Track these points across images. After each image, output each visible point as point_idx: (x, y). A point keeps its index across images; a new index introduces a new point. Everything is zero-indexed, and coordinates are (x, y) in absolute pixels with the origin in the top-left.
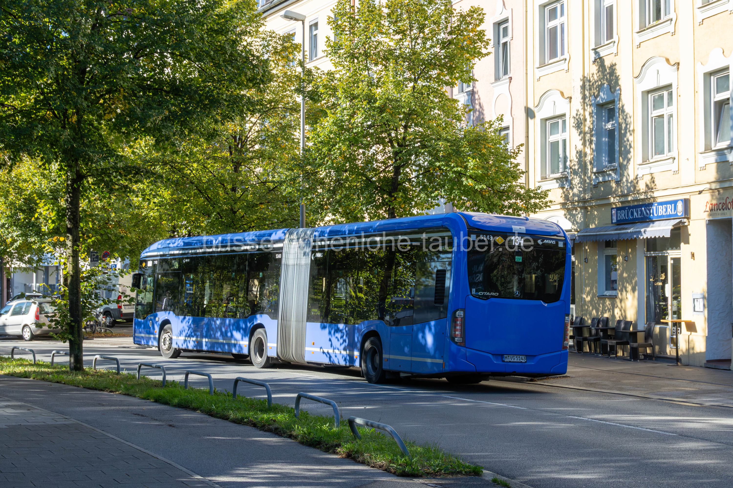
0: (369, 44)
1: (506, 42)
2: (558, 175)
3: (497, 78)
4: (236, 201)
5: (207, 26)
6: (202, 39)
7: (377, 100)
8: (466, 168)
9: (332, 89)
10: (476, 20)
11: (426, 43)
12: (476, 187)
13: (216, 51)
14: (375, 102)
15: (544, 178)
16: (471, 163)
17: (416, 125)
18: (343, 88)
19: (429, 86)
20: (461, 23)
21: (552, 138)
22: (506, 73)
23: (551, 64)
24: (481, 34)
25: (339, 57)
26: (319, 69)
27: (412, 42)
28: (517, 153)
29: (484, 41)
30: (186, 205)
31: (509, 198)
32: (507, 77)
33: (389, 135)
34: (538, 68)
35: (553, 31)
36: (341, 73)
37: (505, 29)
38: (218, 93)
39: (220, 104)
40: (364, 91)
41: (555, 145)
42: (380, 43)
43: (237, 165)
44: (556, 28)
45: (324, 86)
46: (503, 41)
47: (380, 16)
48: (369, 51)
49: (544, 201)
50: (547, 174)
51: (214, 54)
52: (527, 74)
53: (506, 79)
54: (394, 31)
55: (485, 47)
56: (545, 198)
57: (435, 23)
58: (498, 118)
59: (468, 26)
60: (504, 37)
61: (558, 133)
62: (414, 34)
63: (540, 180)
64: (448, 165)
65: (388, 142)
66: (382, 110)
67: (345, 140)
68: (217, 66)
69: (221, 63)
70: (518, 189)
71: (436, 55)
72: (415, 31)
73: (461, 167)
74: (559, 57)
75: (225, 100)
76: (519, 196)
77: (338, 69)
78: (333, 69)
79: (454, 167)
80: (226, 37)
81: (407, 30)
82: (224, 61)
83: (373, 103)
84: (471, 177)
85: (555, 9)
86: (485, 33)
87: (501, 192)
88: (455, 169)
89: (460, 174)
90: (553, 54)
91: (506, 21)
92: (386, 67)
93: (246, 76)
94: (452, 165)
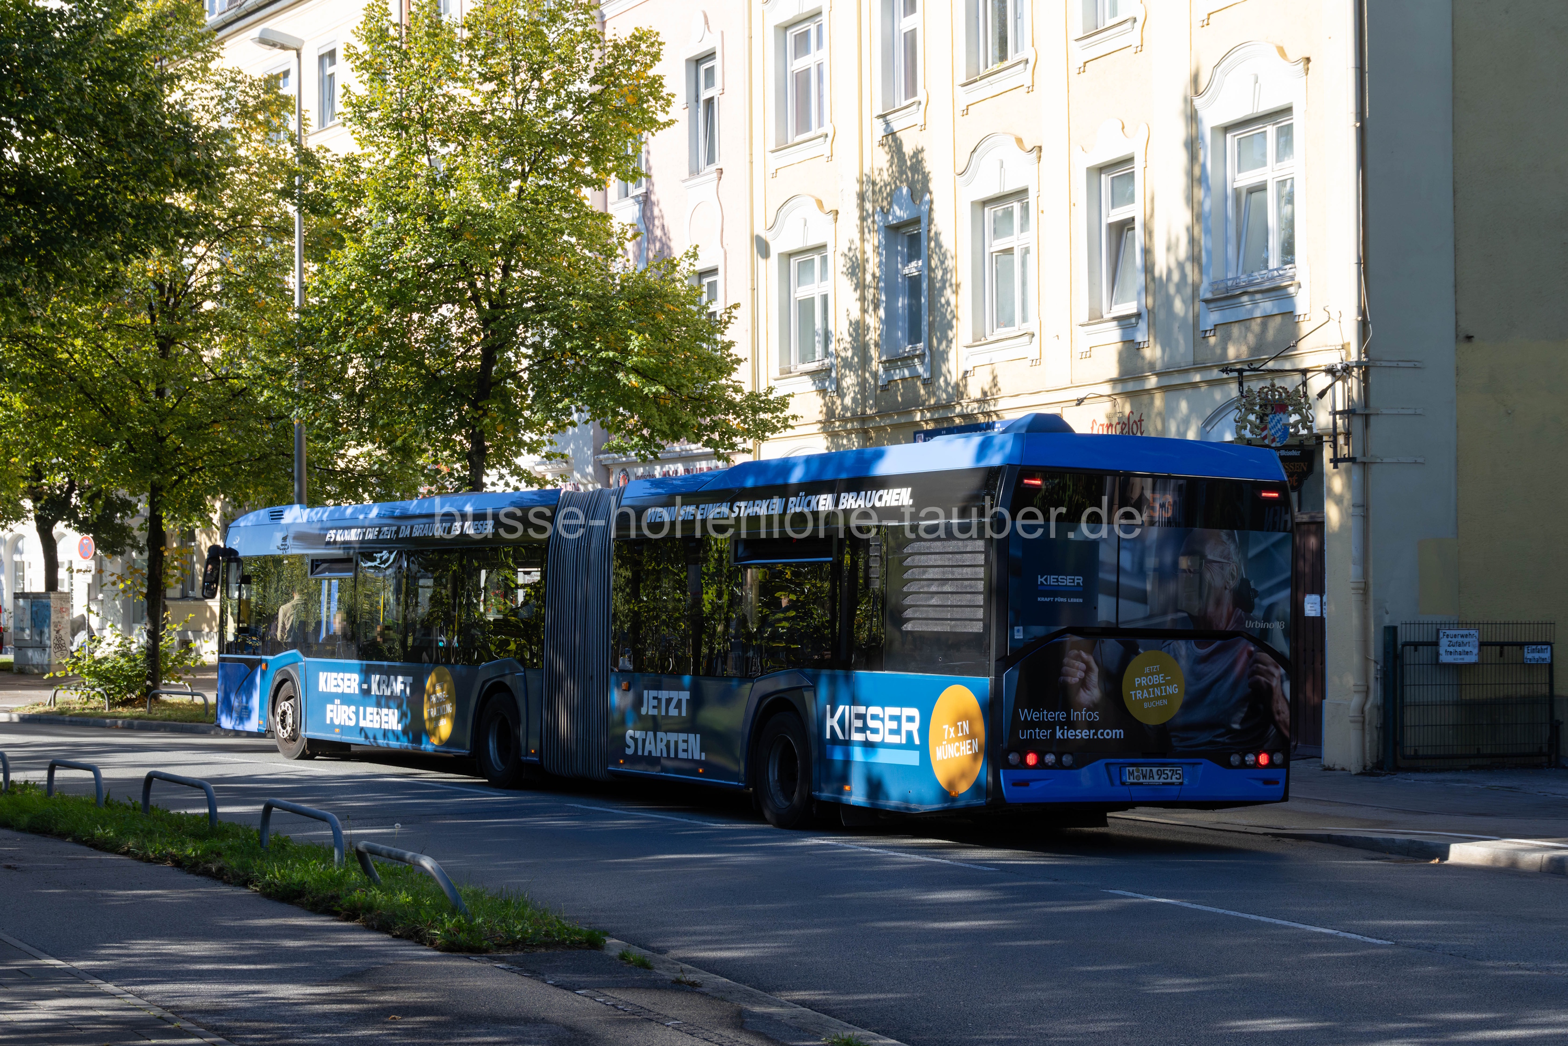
0: (429, 100)
1: (712, 99)
2: (813, 366)
3: (695, 171)
4: (164, 415)
5: (90, 64)
6: (80, 89)
7: (445, 216)
8: (625, 352)
9: (354, 191)
10: (645, 55)
11: (546, 101)
12: (646, 390)
13: (108, 115)
14: (441, 219)
15: (786, 372)
16: (635, 343)
17: (527, 266)
18: (376, 189)
19: (552, 187)
20: (616, 59)
21: (801, 293)
22: (711, 159)
23: (798, 144)
24: (655, 84)
25: (369, 126)
26: (327, 150)
27: (516, 97)
28: (726, 323)
29: (662, 98)
30: (61, 424)
31: (711, 411)
32: (713, 167)
33: (472, 285)
34: (773, 152)
35: (802, 79)
36: (372, 159)
37: (710, 72)
38: (114, 201)
39: (119, 222)
40: (418, 196)
41: (806, 306)
42: (452, 99)
43: (166, 343)
44: (808, 70)
45: (337, 185)
46: (705, 95)
47: (451, 44)
48: (429, 115)
49: (781, 416)
50: (793, 362)
51: (104, 122)
52: (751, 163)
53: (711, 173)
54: (480, 74)
55: (664, 110)
56: (782, 411)
57: (563, 61)
58: (686, 254)
59: (630, 69)
60: (707, 87)
61: (813, 282)
62: (523, 81)
63: (777, 375)
64: (589, 347)
65: (470, 299)
66: (454, 234)
67: (381, 293)
68: (111, 144)
69: (121, 139)
70: (729, 393)
71: (564, 124)
72: (523, 76)
73: (615, 350)
74: (815, 131)
75: (130, 215)
76: (731, 406)
77: (366, 150)
78: (358, 151)
79: (601, 350)
80: (130, 86)
81: (507, 73)
82: (126, 136)
83: (437, 222)
84: (636, 370)
85: (806, 34)
86: (664, 82)
87: (696, 399)
88: (603, 354)
89: (613, 365)
90: (803, 124)
91: (711, 55)
92: (464, 148)
93: (172, 166)
94: (598, 346)
